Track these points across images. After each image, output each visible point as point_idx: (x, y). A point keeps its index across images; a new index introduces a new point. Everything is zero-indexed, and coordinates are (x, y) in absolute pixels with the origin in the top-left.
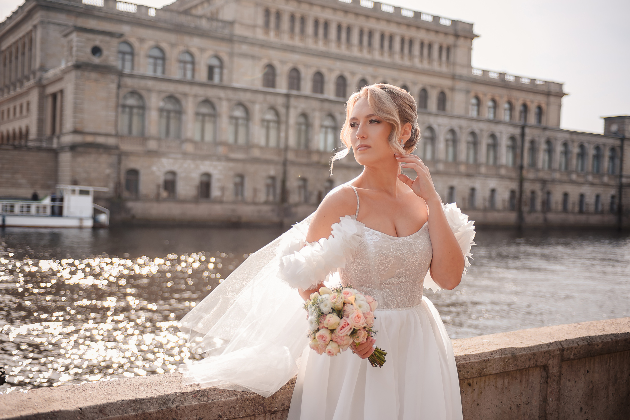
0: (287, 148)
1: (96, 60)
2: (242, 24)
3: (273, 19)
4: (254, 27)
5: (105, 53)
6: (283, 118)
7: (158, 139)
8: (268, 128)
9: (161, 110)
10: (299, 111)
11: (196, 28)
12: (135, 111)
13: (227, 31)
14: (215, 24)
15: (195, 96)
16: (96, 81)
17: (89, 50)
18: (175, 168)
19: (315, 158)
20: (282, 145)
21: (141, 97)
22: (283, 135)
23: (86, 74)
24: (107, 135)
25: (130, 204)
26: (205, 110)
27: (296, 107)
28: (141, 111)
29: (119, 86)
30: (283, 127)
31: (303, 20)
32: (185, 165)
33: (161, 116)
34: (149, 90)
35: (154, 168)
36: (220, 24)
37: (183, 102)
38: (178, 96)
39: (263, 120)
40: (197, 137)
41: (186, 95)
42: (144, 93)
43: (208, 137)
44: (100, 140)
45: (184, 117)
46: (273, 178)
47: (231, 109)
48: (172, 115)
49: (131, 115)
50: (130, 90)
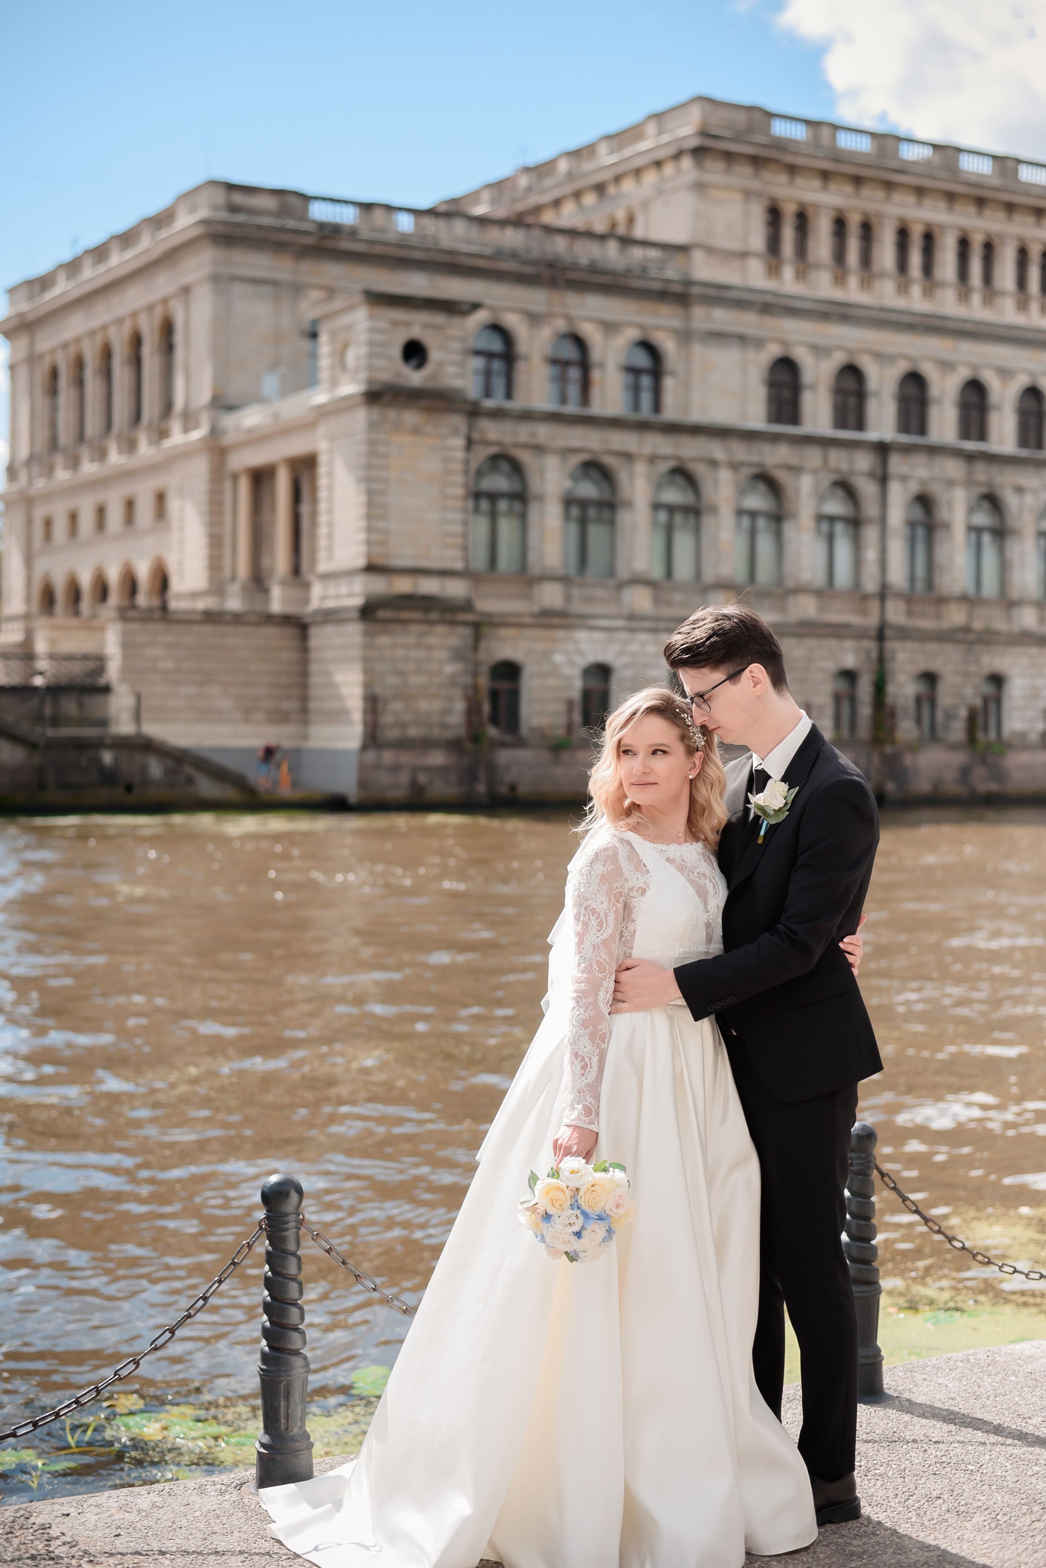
0: (884, 593)
1: (415, 378)
2: (710, 250)
3: (788, 234)
4: (744, 255)
5: (435, 355)
6: (871, 510)
7: (564, 580)
8: (830, 539)
9: (569, 502)
10: (914, 487)
11: (594, 268)
12: (503, 505)
13: (671, 273)
14: (637, 253)
15: (653, 459)
16: (416, 431)
17: (396, 351)
18: (607, 655)
19: (956, 616)
20: (870, 585)
21: (516, 468)
22: (871, 555)
23: (392, 414)
24: (445, 573)
25: (504, 756)
26: (674, 496)
27: (904, 479)
28: (517, 506)
29: (470, 443)
30: (871, 534)
31: (867, 230)
32: (634, 648)
33: (567, 516)
34: (539, 449)
35: (559, 658)
36: (654, 253)
37: (622, 478)
38: (609, 461)
39: (820, 518)
40: (657, 572)
41: (628, 457)
42: (525, 457)
43: (683, 569)
44: (429, 586)
45: (624, 518)
46: (849, 676)
47: (742, 492)
48: (592, 512)
49: (493, 516)
50: (494, 450)
